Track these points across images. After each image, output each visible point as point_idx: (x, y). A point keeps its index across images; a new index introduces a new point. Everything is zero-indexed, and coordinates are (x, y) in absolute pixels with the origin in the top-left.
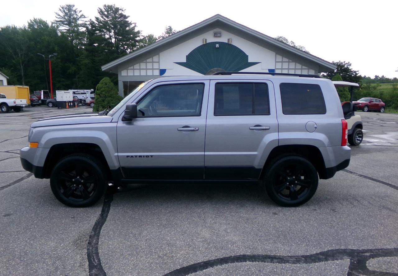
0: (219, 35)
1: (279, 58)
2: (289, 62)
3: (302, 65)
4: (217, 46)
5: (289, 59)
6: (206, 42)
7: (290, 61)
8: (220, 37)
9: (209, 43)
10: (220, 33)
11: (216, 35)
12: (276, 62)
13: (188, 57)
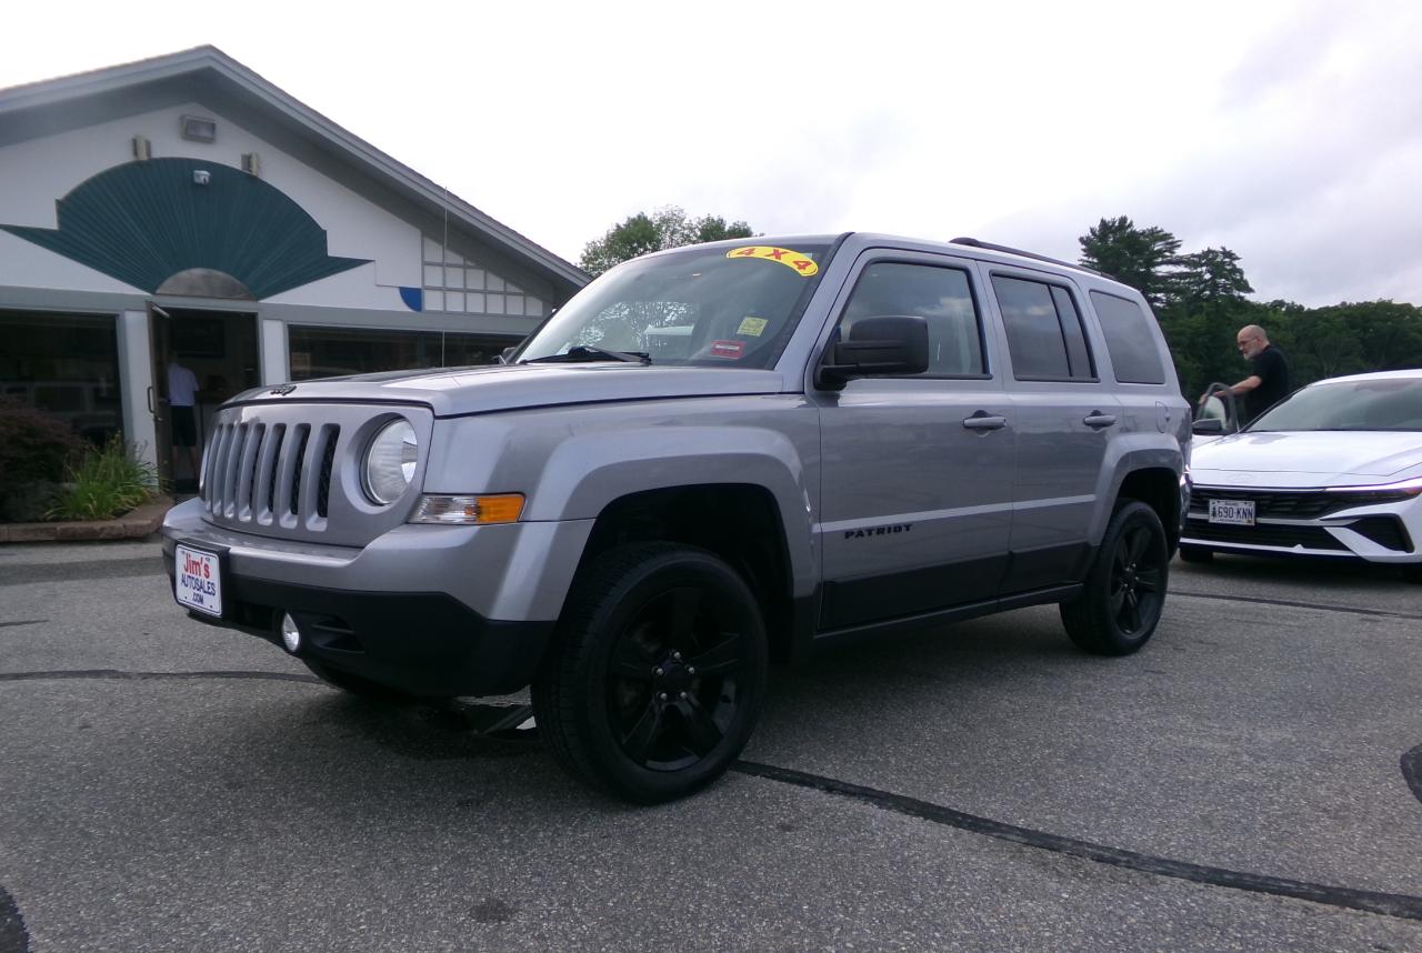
0: (205, 133)
1: (435, 252)
2: (465, 267)
3: (507, 279)
4: (203, 176)
5: (466, 257)
6: (149, 152)
7: (469, 263)
8: (210, 141)
9: (164, 161)
10: (213, 127)
11: (190, 131)
12: (425, 264)
13: (65, 207)
